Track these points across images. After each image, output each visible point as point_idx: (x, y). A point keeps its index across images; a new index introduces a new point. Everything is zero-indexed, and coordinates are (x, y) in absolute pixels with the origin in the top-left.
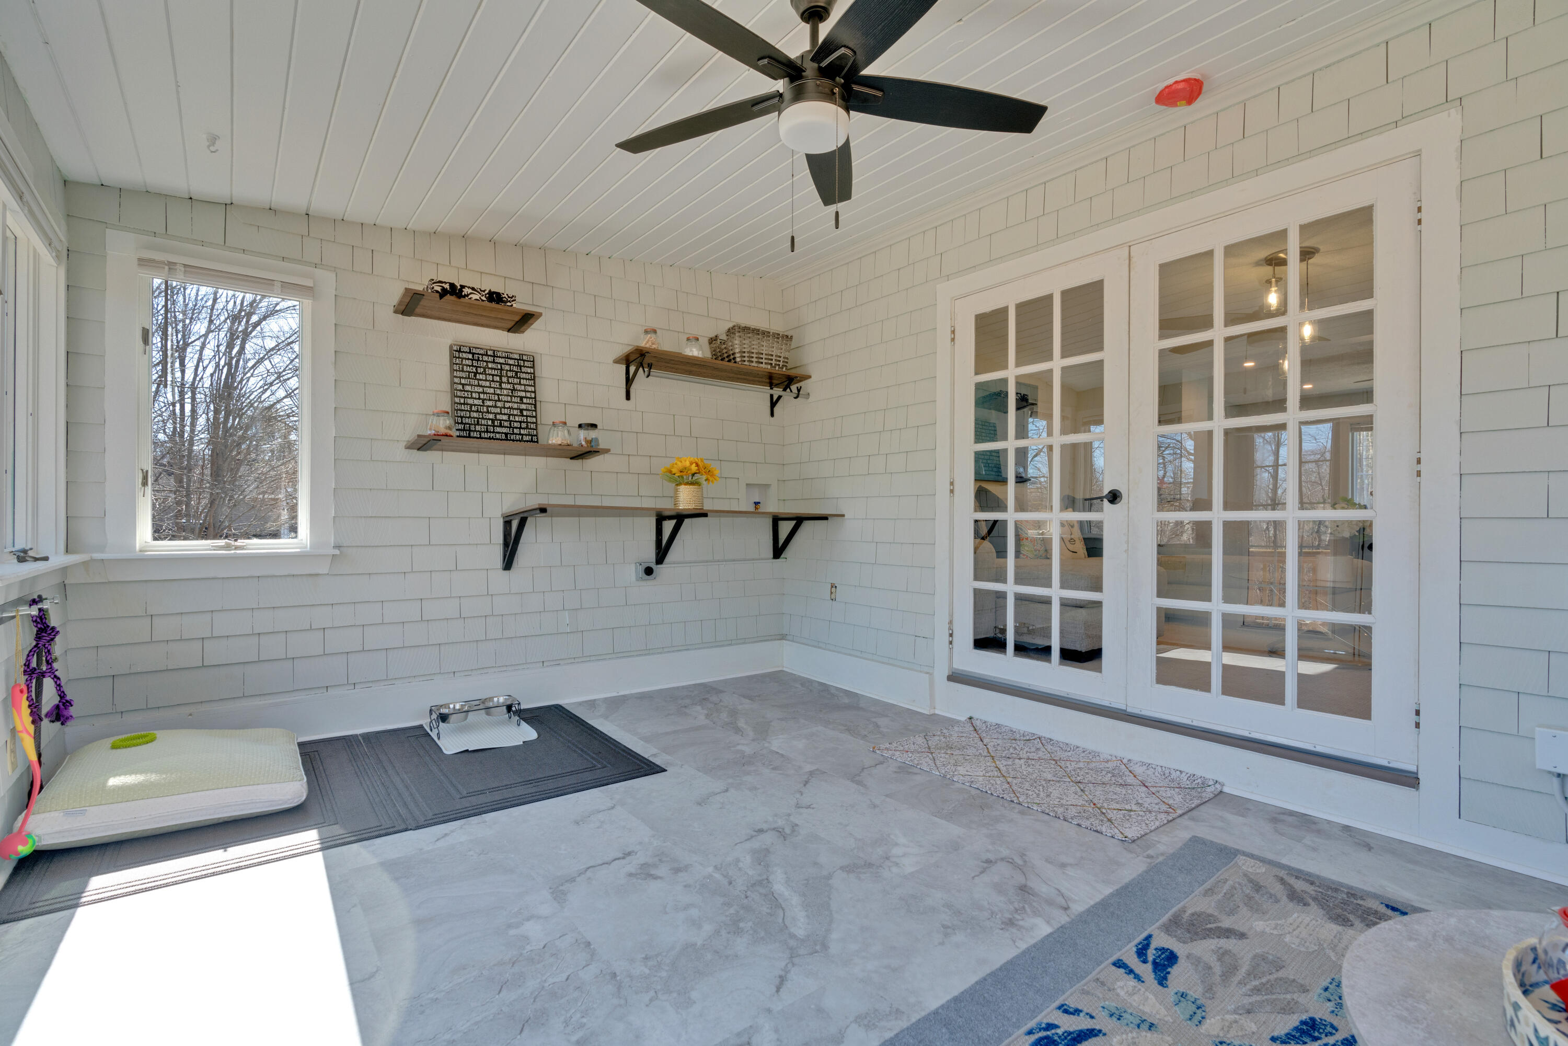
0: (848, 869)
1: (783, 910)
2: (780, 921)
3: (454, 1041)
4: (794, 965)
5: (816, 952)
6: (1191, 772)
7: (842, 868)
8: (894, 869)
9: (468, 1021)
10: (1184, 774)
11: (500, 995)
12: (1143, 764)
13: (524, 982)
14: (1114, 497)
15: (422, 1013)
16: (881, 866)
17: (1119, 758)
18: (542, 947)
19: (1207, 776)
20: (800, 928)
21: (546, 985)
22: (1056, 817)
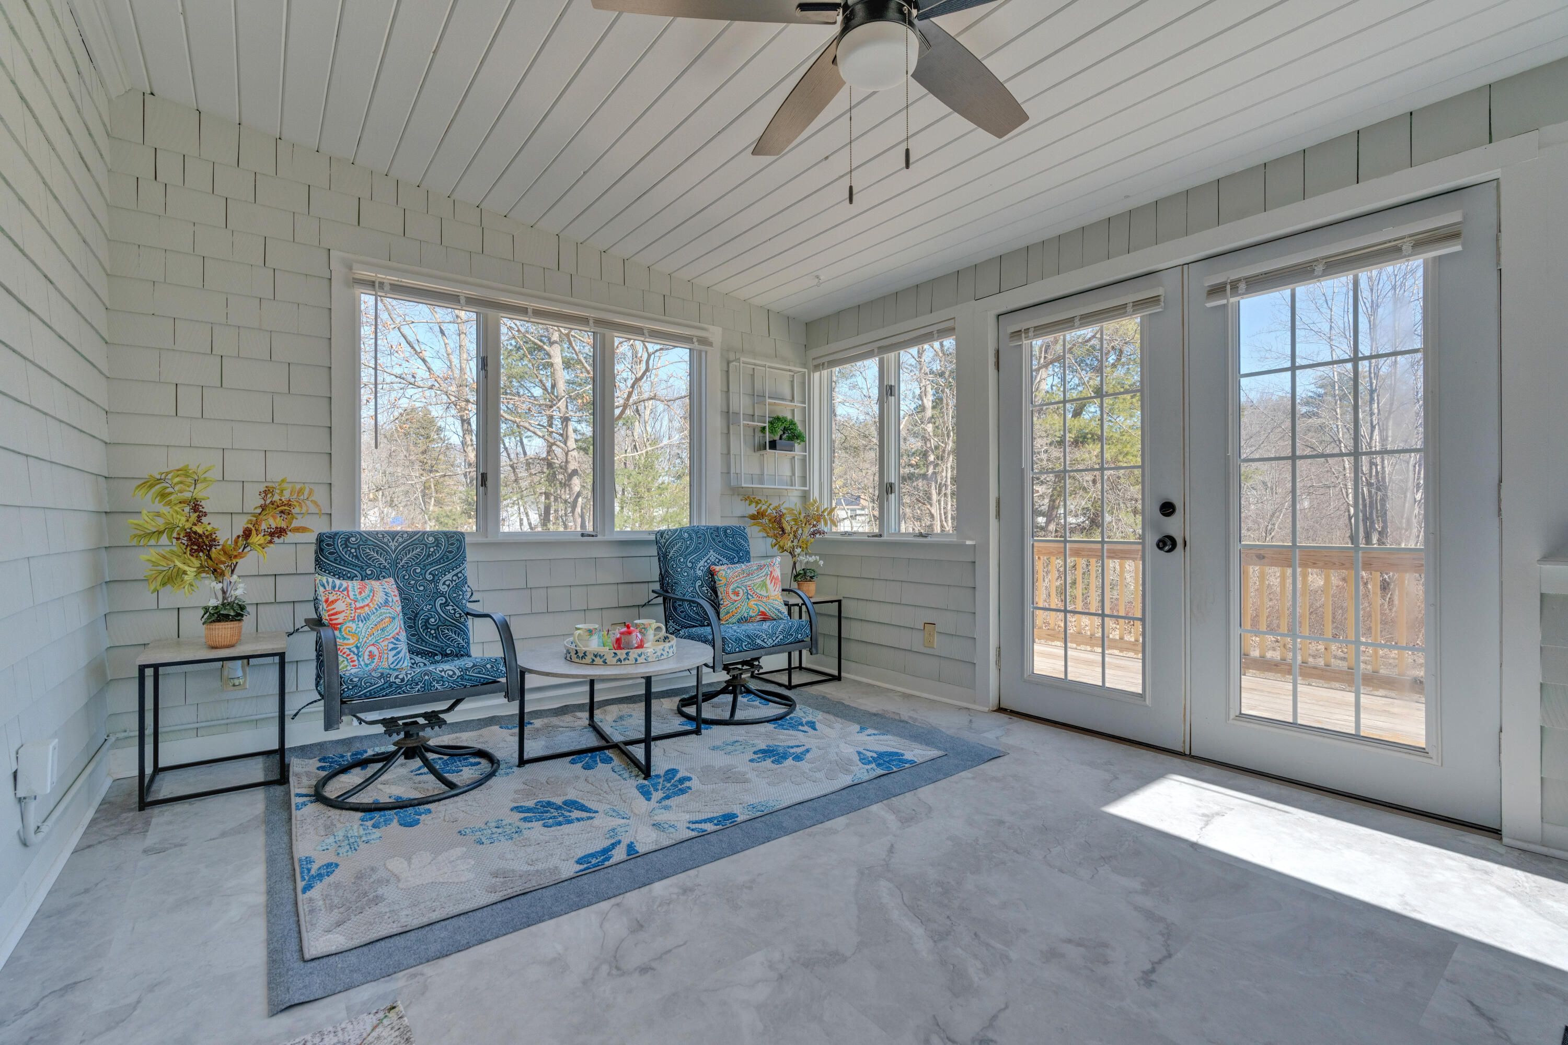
0: (836, 958)
1: (905, 904)
2: (904, 893)
4: (884, 860)
5: (867, 868)
7: (844, 959)
8: (777, 956)
16: (793, 962)
20: (884, 888)
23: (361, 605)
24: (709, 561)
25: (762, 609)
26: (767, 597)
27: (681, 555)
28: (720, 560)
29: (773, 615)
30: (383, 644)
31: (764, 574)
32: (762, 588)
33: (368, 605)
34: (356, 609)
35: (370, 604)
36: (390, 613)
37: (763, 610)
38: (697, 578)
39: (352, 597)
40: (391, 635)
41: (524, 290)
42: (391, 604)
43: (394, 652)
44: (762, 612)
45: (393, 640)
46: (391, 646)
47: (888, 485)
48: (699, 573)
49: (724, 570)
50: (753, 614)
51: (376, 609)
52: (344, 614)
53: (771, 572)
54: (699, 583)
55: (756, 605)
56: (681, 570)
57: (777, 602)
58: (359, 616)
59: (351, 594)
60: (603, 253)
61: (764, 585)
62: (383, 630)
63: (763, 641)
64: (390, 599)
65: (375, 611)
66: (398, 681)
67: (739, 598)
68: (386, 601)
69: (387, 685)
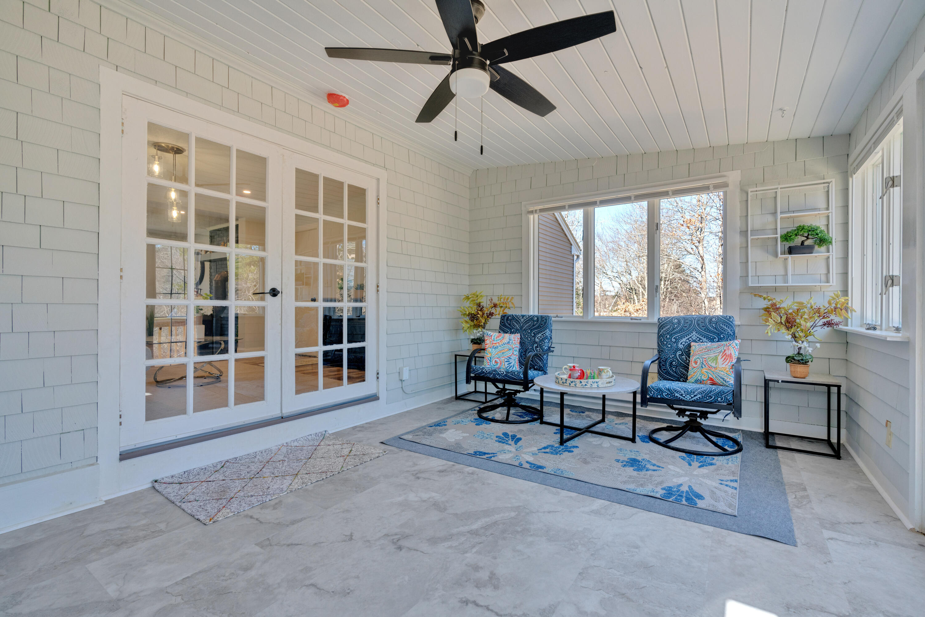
3: (682, 583)
6: (314, 433)
9: (670, 586)
10: (312, 435)
11: (645, 585)
12: (294, 441)
13: (630, 582)
14: (274, 293)
15: (688, 607)
17: (281, 445)
18: (602, 590)
19: (321, 431)
21: (622, 573)
22: (361, 464)
23: (496, 342)
24: (690, 339)
25: (710, 376)
26: (715, 368)
27: (668, 334)
28: (700, 339)
29: (719, 382)
30: (502, 359)
31: (718, 351)
32: (713, 362)
33: (498, 343)
34: (493, 343)
35: (500, 343)
36: (509, 347)
37: (712, 377)
38: (678, 349)
39: (492, 339)
40: (507, 356)
41: (610, 190)
42: (510, 344)
43: (508, 363)
44: (710, 378)
45: (507, 358)
46: (506, 360)
47: (888, 278)
48: (681, 346)
49: (695, 346)
50: (705, 379)
51: (502, 345)
52: (488, 345)
53: (725, 351)
54: (679, 353)
55: (707, 372)
56: (667, 343)
57: (722, 373)
58: (493, 346)
59: (493, 338)
60: (644, 154)
61: (716, 359)
62: (503, 353)
63: (682, 395)
64: (511, 342)
65: (501, 345)
66: (485, 371)
67: (697, 366)
68: (509, 343)
69: (482, 372)
